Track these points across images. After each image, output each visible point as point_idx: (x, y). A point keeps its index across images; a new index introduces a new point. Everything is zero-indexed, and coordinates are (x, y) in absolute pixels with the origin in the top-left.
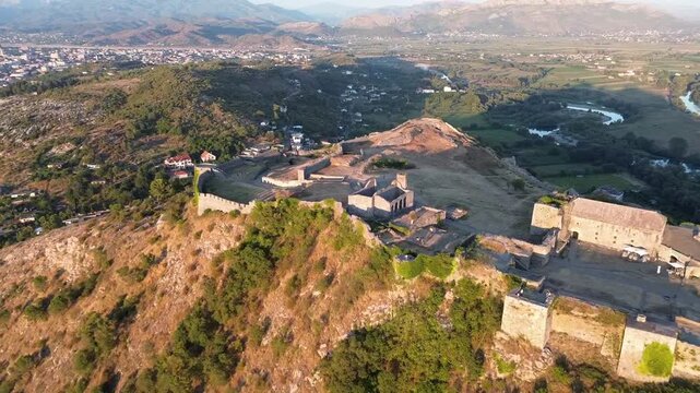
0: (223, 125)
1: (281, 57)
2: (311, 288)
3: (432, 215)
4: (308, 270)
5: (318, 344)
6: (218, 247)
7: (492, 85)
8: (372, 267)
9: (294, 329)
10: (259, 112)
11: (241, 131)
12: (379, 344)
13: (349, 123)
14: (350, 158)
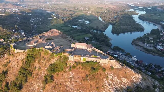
0: (4, 32)
1: (9, 10)
2: (42, 61)
3: (58, 47)
4: (41, 58)
5: (45, 68)
6: (22, 58)
7: (64, 16)
8: (51, 56)
9: (41, 67)
10: (12, 28)
11: (9, 33)
12: (54, 65)
13: (34, 28)
14: (42, 39)
